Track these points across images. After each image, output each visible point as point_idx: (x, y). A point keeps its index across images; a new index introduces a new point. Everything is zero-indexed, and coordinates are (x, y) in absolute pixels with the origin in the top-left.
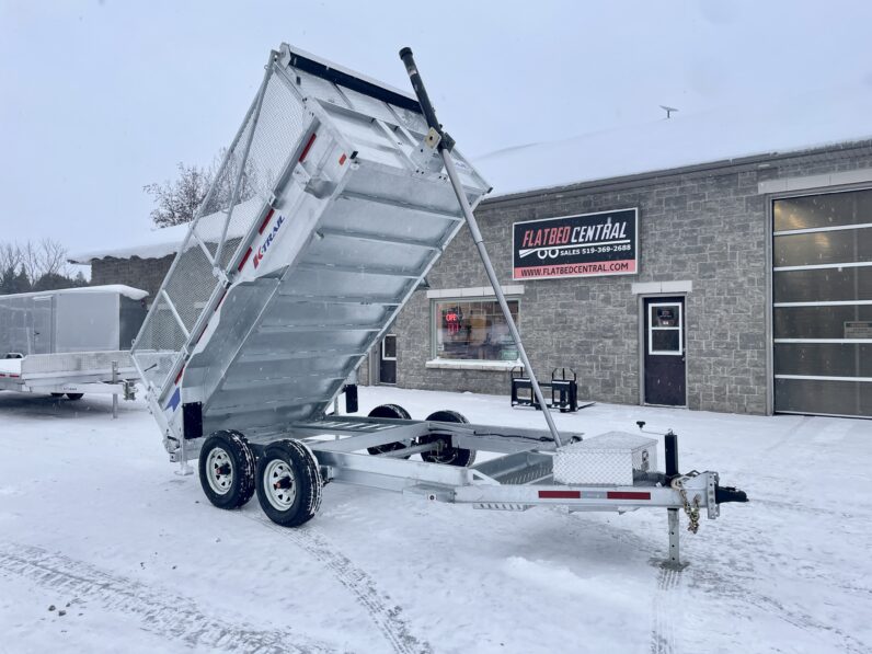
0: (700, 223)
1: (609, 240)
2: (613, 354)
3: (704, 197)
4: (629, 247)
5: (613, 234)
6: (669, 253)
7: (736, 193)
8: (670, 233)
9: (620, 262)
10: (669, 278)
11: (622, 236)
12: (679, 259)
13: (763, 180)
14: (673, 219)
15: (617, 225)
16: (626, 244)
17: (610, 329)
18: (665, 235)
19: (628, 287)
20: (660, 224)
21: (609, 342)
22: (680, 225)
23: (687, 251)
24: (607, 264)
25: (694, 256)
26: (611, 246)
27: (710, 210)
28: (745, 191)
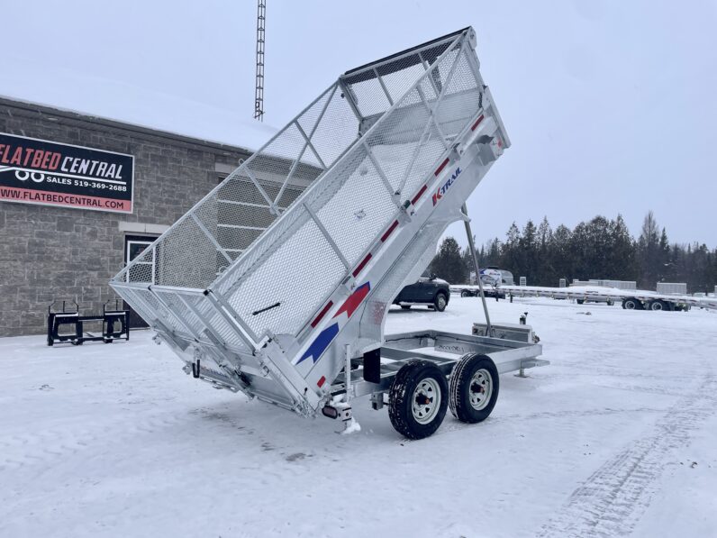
0: (178, 182)
1: (104, 178)
2: (99, 285)
3: (179, 162)
4: (125, 189)
5: (108, 173)
6: (152, 200)
7: (202, 166)
8: (154, 185)
9: (116, 201)
10: (152, 221)
11: (117, 177)
12: (161, 206)
13: (219, 162)
14: (157, 172)
15: (114, 166)
16: (122, 185)
17: (98, 262)
18: (150, 184)
19: (116, 224)
20: (147, 175)
21: (95, 274)
22: (162, 179)
23: (167, 202)
24: (103, 200)
25: (172, 206)
26: (107, 184)
27: (184, 173)
28: (207, 166)
